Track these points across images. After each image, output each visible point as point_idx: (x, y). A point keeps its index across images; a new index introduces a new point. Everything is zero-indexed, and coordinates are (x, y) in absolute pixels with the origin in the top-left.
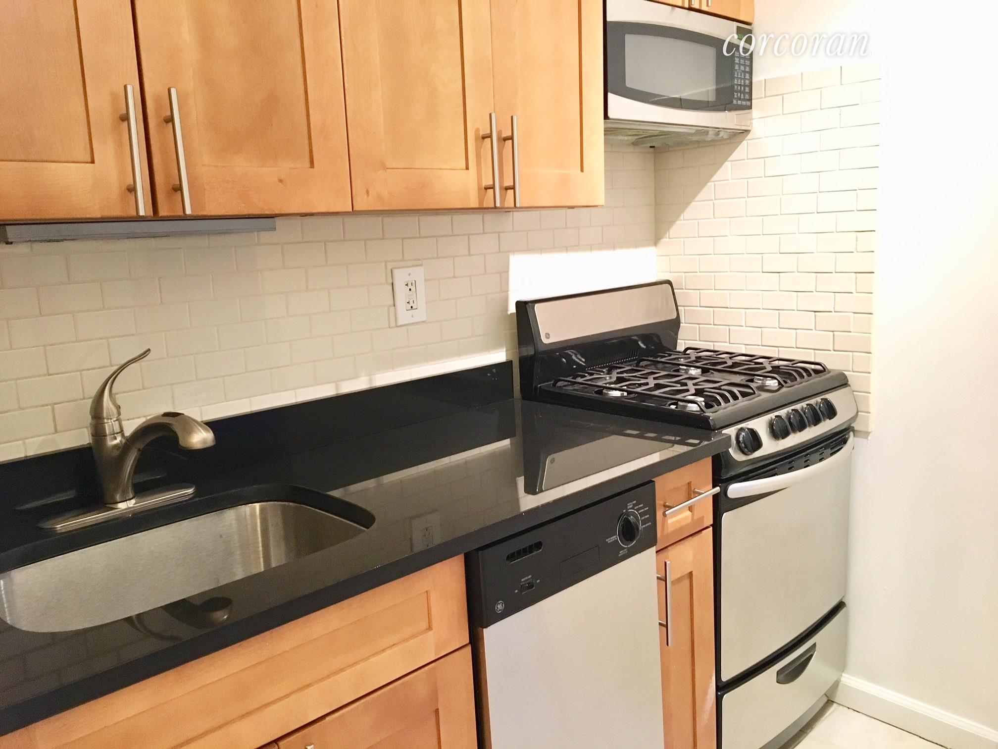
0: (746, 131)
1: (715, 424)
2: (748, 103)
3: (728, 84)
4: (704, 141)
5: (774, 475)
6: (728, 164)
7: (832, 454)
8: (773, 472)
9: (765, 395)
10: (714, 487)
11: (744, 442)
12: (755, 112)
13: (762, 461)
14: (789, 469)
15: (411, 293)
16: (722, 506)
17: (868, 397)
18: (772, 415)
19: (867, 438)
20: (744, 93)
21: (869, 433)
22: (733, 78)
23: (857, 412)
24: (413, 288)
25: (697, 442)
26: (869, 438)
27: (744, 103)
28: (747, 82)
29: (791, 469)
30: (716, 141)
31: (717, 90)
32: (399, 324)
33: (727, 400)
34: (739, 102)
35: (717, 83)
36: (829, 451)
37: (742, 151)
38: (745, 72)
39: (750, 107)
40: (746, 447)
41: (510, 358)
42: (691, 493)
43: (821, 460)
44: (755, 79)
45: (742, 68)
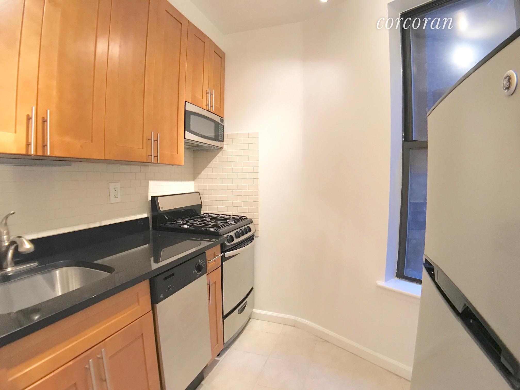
0: (222, 148)
1: (221, 234)
2: (223, 140)
3: (218, 134)
4: (210, 150)
5: (237, 249)
6: (217, 157)
7: (250, 243)
8: (236, 249)
9: (232, 226)
10: (221, 253)
11: (229, 239)
12: (225, 143)
13: (234, 245)
14: (240, 247)
15: (116, 192)
16: (223, 260)
17: (258, 226)
18: (235, 231)
19: (258, 238)
20: (221, 137)
21: (258, 236)
22: (219, 132)
23: (256, 230)
24: (116, 190)
25: (214, 240)
26: (259, 238)
27: (222, 140)
28: (222, 134)
29: (241, 247)
30: (214, 150)
31: (215, 135)
32: (111, 203)
33: (223, 227)
34: (220, 139)
35: (215, 133)
36: (249, 242)
37: (221, 153)
38: (222, 131)
39: (223, 141)
40: (230, 241)
41: (148, 216)
42: (215, 256)
43: (248, 245)
44: (224, 134)
45: (221, 130)
